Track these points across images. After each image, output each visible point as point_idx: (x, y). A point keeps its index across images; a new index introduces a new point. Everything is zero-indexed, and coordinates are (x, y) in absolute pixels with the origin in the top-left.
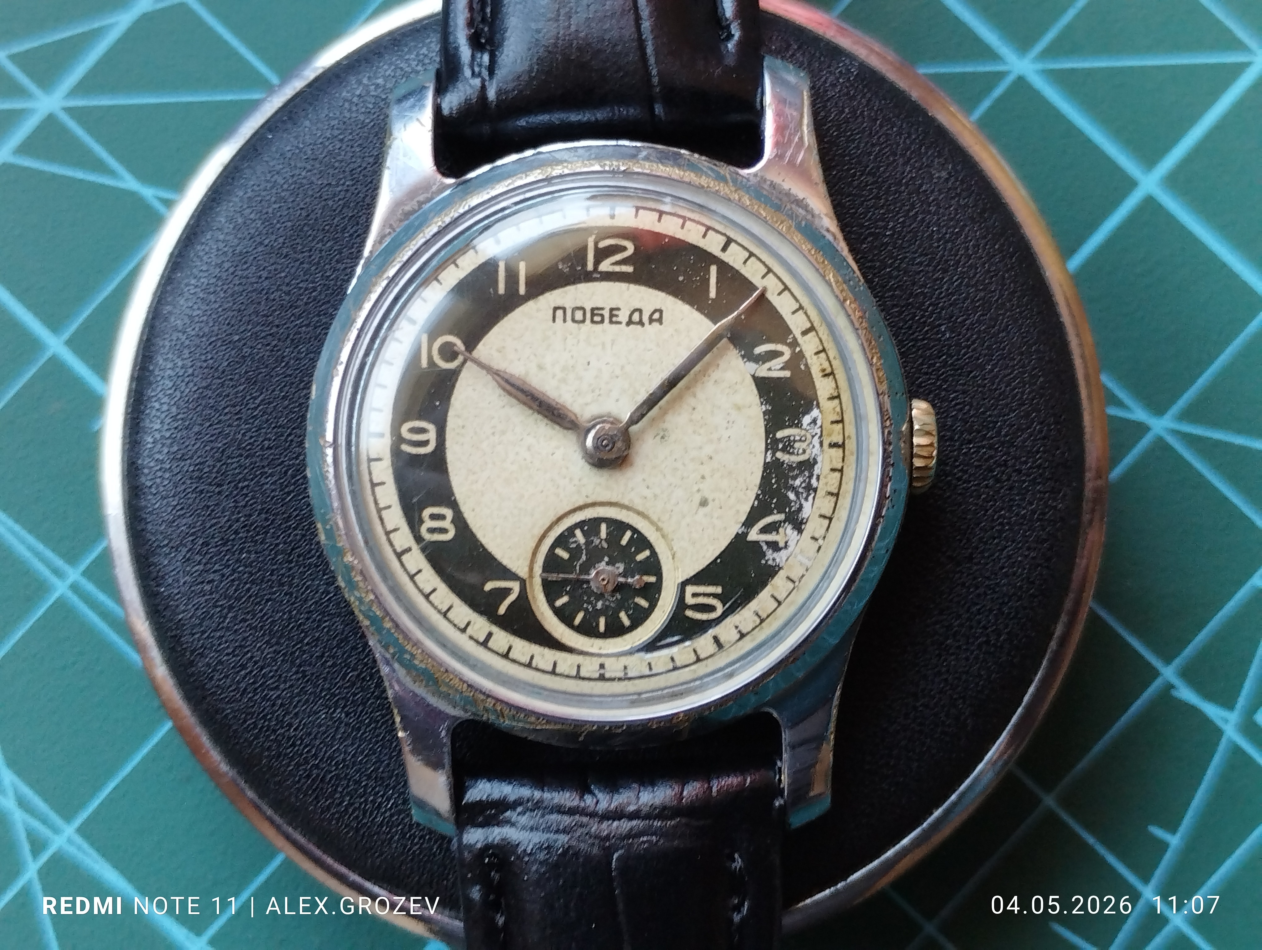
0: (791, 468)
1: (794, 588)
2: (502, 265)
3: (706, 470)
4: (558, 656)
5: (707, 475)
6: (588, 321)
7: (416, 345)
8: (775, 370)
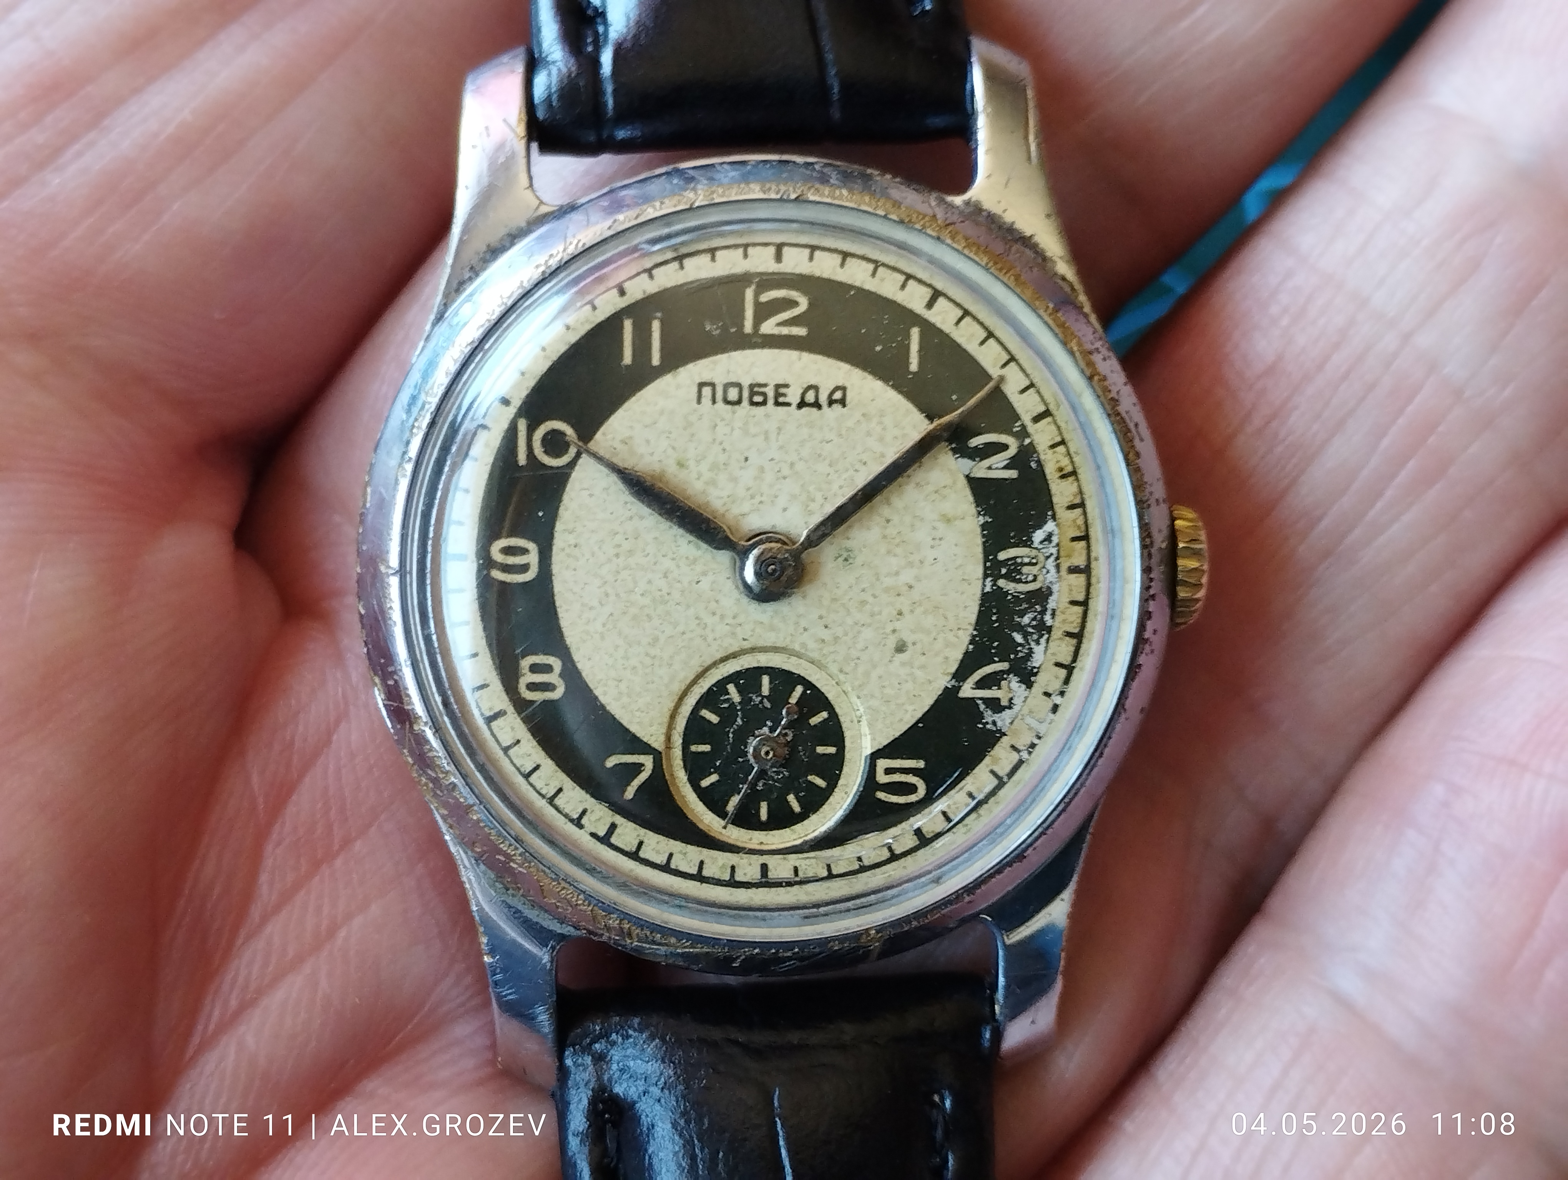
0: (1018, 601)
1: (1022, 761)
2: (628, 325)
3: (903, 603)
4: (706, 854)
5: (906, 610)
6: (745, 402)
7: (511, 433)
8: (997, 469)
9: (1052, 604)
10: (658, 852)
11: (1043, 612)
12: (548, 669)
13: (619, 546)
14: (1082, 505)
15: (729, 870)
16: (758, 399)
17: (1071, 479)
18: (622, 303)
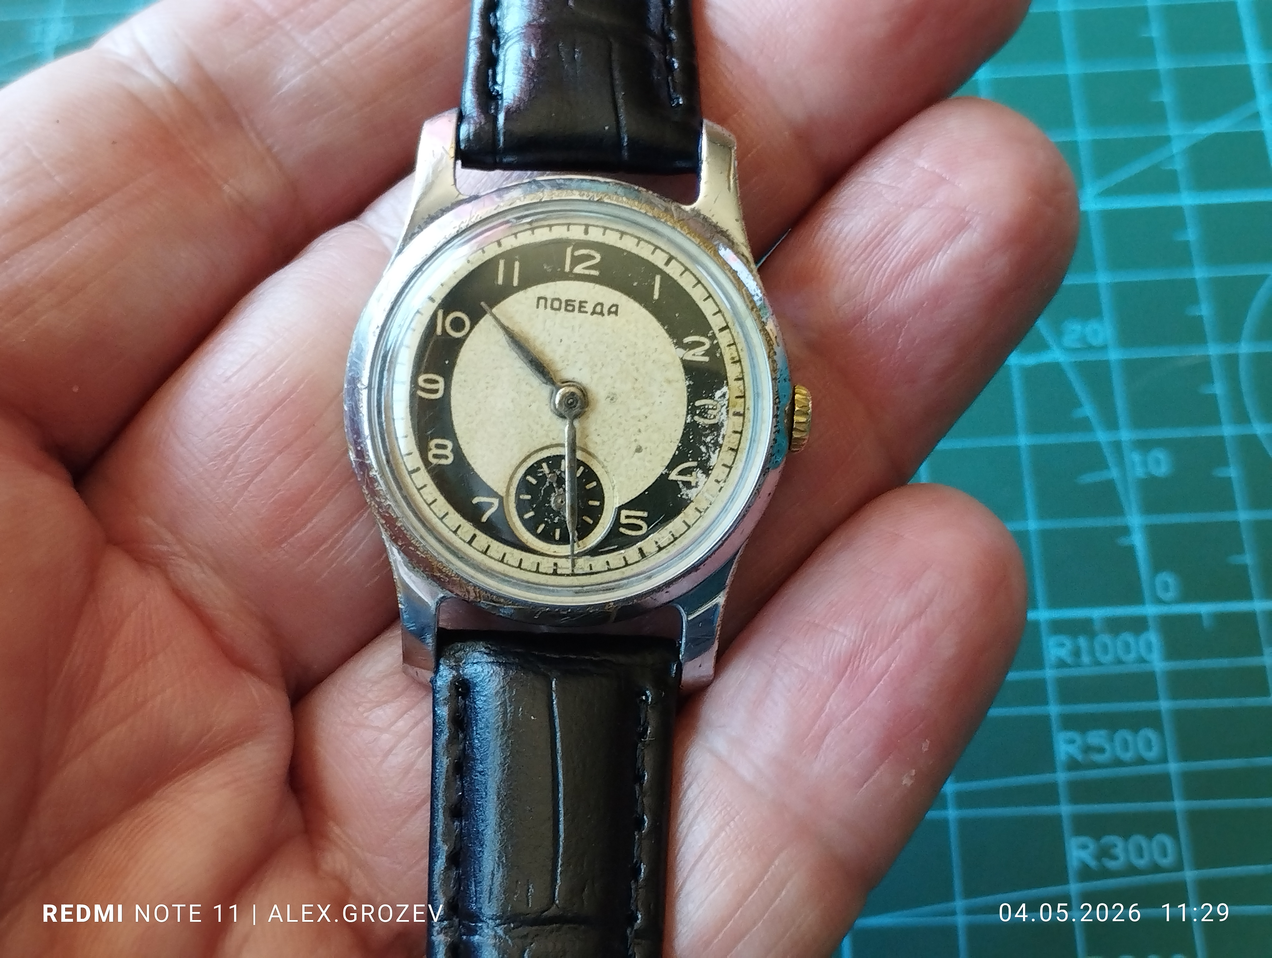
0: (704, 428)
1: (701, 516)
2: (502, 263)
3: (642, 425)
4: (524, 555)
5: (642, 429)
6: (563, 310)
7: (434, 317)
8: (698, 355)
9: (723, 432)
10: (498, 552)
11: (718, 436)
12: (444, 447)
13: (488, 383)
14: (742, 379)
15: (536, 565)
16: (570, 308)
17: (738, 364)
18: (499, 251)
